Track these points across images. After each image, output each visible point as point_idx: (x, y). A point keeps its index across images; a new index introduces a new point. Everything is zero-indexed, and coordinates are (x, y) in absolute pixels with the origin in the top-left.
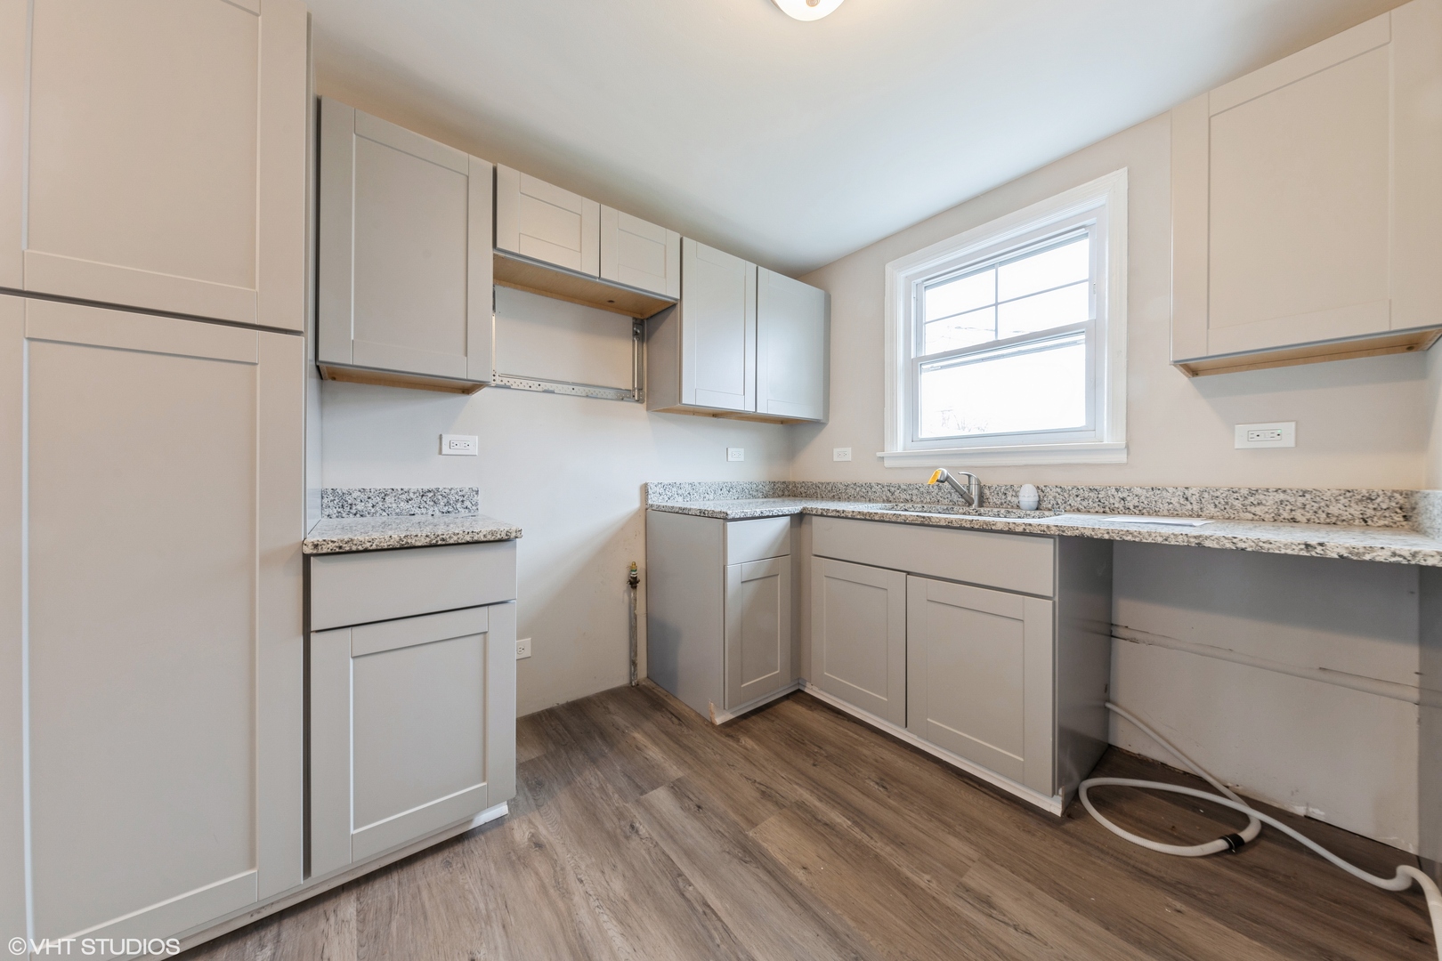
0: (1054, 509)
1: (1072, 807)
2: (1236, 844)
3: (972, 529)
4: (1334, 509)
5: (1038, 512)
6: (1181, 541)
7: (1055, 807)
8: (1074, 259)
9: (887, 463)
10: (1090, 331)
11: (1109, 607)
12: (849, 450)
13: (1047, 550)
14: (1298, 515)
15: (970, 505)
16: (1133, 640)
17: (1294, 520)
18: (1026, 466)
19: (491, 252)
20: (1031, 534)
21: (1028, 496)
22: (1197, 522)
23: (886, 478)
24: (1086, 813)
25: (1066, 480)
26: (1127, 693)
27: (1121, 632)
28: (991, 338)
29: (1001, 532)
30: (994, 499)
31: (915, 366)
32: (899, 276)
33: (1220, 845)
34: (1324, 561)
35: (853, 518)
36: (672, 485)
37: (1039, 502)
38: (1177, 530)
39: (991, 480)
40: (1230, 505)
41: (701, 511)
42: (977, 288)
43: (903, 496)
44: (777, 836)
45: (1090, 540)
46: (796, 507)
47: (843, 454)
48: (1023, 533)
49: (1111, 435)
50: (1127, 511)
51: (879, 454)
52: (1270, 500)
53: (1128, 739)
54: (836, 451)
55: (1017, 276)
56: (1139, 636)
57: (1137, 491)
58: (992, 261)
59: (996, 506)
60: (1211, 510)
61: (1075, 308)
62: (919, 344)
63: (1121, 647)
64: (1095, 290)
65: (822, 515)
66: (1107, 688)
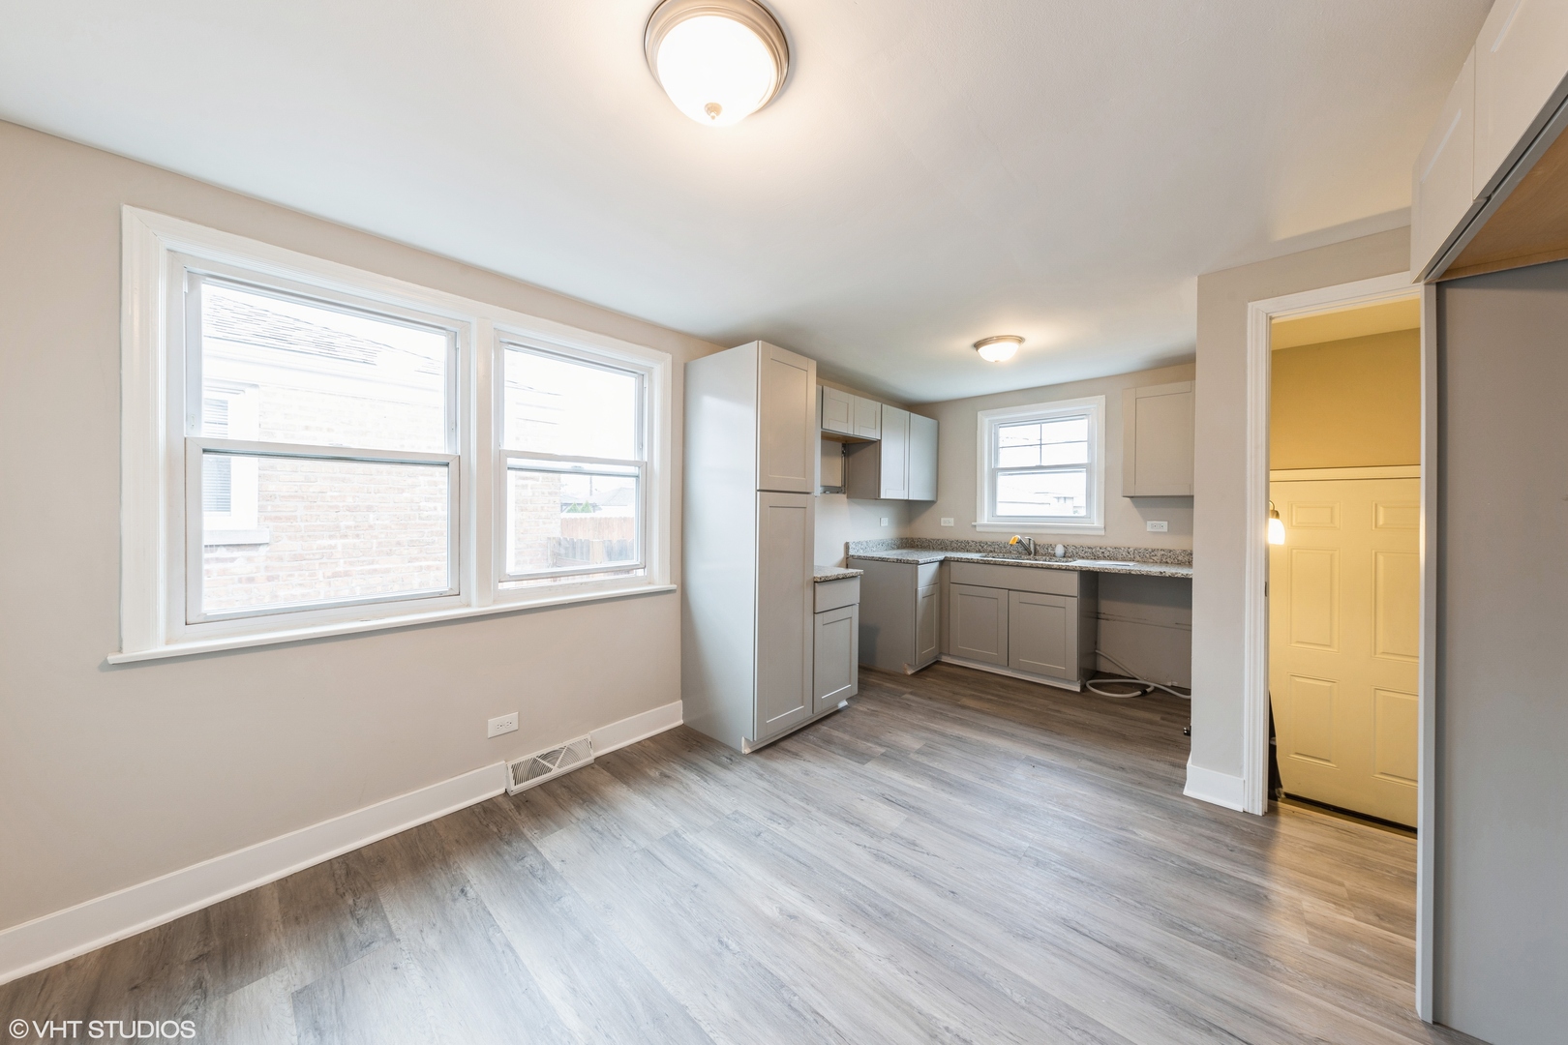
0: (1073, 557)
1: (1084, 688)
2: (1144, 693)
3: (1042, 568)
4: (1180, 558)
5: (1065, 559)
6: (1124, 572)
7: (1078, 689)
8: (1079, 429)
9: (978, 529)
10: (1087, 468)
11: (1097, 604)
12: (952, 520)
13: (1075, 577)
14: (1168, 560)
15: (1030, 554)
16: (1107, 620)
17: (1167, 562)
18: (1058, 534)
19: (820, 430)
20: (1069, 570)
21: (1059, 550)
22: (1131, 564)
23: (978, 538)
24: (1089, 690)
25: (1077, 542)
26: (1104, 648)
27: (1102, 616)
28: (1037, 463)
29: (1056, 569)
30: (1041, 551)
31: (994, 473)
32: (985, 420)
33: (1139, 693)
34: (1165, 577)
35: (977, 563)
36: (859, 543)
37: (1065, 553)
38: (1124, 567)
39: (1039, 541)
40: (1145, 556)
41: (898, 560)
42: (1030, 432)
43: (989, 549)
44: (966, 701)
45: (1092, 571)
46: (941, 556)
47: (948, 522)
48: (1065, 570)
49: (1097, 522)
50: (1105, 558)
51: (973, 523)
52: (1159, 553)
53: (1104, 666)
54: (942, 519)
55: (1053, 431)
56: (1110, 617)
57: (1109, 549)
58: (1040, 420)
59: (1043, 555)
60: (1138, 558)
61: (1080, 455)
62: (997, 460)
63: (1102, 623)
64: (1090, 447)
65: (958, 561)
66: (1096, 643)
